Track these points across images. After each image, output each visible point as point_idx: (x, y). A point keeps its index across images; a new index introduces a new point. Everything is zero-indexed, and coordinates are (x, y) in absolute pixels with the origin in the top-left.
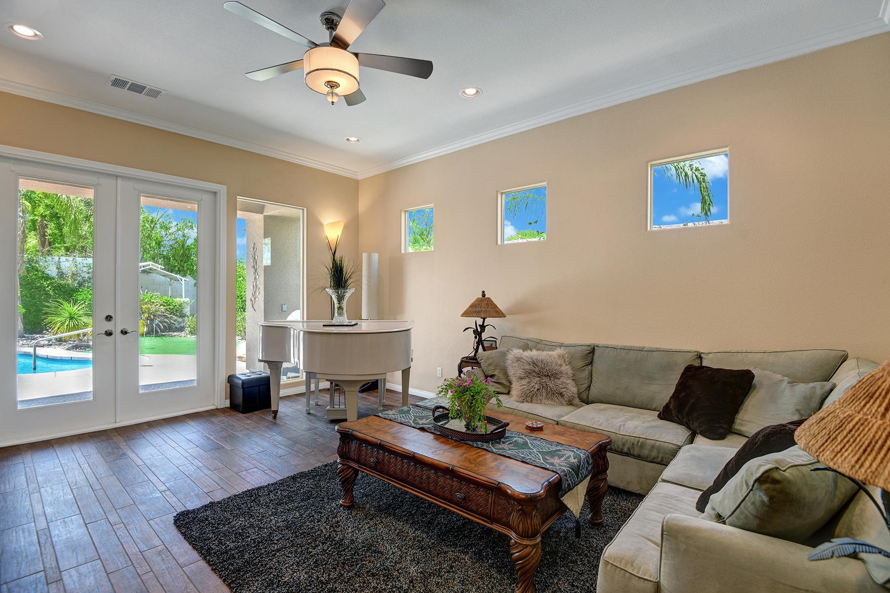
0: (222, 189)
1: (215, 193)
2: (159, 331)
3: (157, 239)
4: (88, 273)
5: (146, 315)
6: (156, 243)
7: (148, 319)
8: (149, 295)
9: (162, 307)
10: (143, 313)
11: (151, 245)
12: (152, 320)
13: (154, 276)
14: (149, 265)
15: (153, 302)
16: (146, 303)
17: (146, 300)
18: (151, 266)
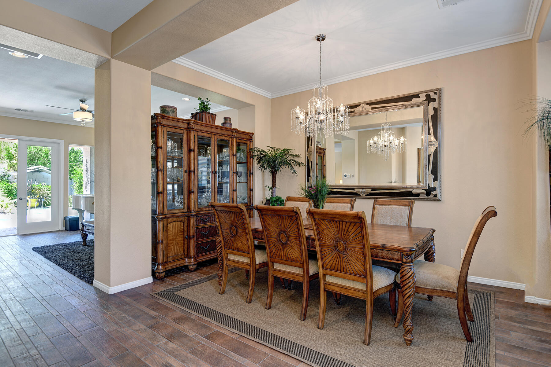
0: (62, 142)
1: (59, 143)
2: (46, 205)
3: (46, 152)
4: (4, 172)
5: (38, 196)
6: (45, 154)
7: (39, 198)
8: (41, 184)
9: (48, 191)
10: (36, 195)
11: (42, 155)
12: (41, 199)
13: (43, 174)
14: (40, 168)
15: (42, 189)
16: (38, 189)
17: (38, 188)
18: (41, 168)
